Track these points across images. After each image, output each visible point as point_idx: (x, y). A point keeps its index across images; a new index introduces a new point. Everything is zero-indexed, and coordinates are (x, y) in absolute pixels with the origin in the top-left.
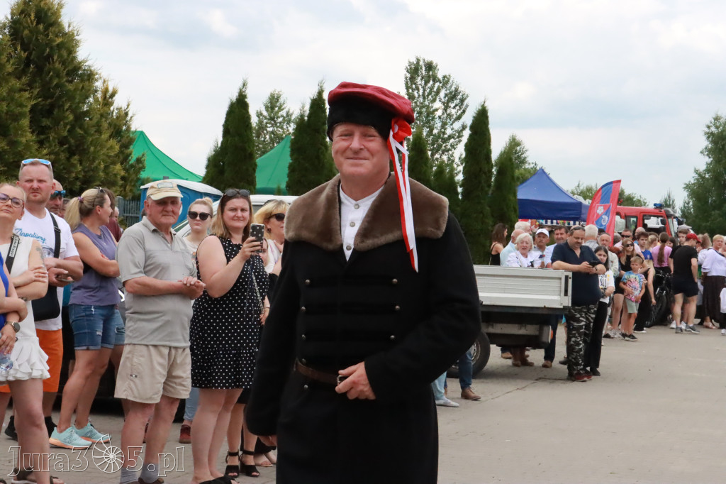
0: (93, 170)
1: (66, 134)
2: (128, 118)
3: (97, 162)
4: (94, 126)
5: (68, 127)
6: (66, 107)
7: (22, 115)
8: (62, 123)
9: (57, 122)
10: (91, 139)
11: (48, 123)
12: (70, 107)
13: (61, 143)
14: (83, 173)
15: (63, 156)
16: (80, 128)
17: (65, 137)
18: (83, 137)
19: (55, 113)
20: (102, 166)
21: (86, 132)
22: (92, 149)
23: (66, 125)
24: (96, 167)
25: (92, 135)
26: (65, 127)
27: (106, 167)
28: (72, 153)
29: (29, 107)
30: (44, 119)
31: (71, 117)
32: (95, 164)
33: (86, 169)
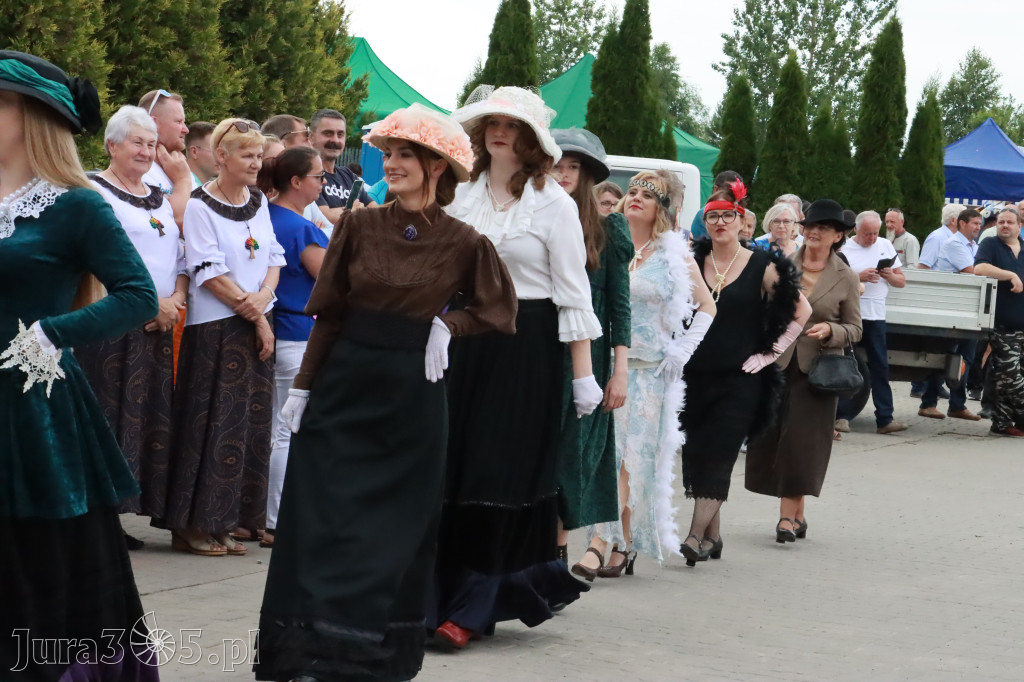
0: (302, 102)
1: (265, 46)
2: (344, 18)
3: (309, 90)
4: (304, 36)
5: (270, 36)
6: (267, 7)
7: (209, 18)
8: (260, 30)
9: (253, 28)
10: (300, 55)
11: (241, 30)
12: (273, 5)
13: (258, 61)
14: (287, 106)
15: (260, 80)
16: (286, 39)
17: (266, 50)
18: (289, 51)
19: (250, 14)
20: (315, 96)
21: (293, 44)
22: (302, 70)
23: (267, 31)
24: (307, 97)
25: (304, 49)
26: (265, 36)
27: (321, 98)
28: (273, 75)
29: (219, 6)
30: (234, 23)
31: (274, 22)
32: (305, 93)
33: (293, 100)
